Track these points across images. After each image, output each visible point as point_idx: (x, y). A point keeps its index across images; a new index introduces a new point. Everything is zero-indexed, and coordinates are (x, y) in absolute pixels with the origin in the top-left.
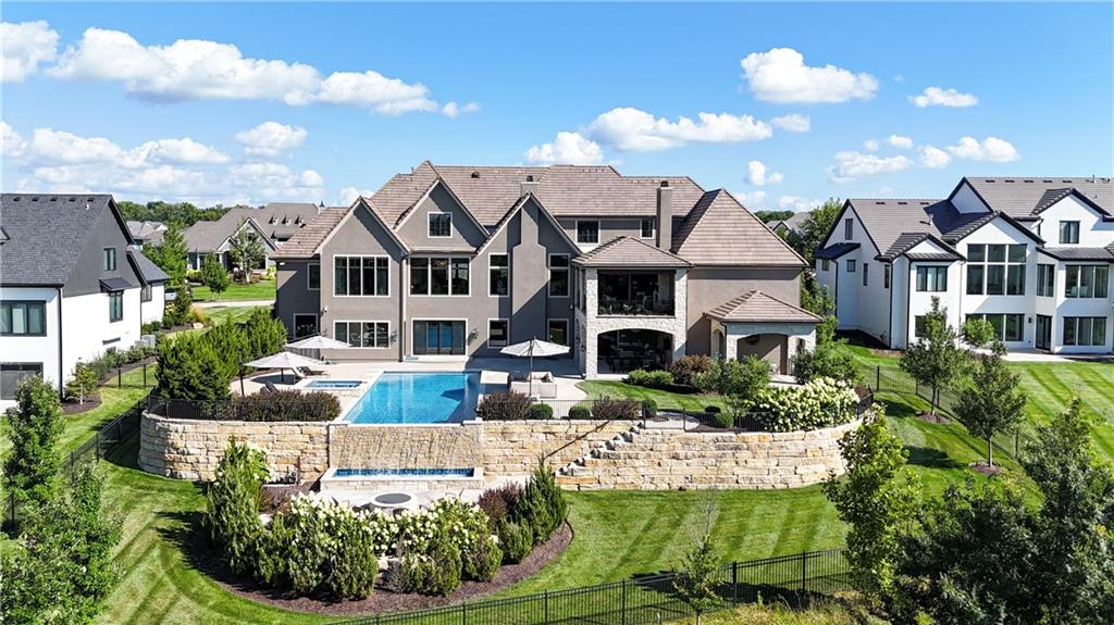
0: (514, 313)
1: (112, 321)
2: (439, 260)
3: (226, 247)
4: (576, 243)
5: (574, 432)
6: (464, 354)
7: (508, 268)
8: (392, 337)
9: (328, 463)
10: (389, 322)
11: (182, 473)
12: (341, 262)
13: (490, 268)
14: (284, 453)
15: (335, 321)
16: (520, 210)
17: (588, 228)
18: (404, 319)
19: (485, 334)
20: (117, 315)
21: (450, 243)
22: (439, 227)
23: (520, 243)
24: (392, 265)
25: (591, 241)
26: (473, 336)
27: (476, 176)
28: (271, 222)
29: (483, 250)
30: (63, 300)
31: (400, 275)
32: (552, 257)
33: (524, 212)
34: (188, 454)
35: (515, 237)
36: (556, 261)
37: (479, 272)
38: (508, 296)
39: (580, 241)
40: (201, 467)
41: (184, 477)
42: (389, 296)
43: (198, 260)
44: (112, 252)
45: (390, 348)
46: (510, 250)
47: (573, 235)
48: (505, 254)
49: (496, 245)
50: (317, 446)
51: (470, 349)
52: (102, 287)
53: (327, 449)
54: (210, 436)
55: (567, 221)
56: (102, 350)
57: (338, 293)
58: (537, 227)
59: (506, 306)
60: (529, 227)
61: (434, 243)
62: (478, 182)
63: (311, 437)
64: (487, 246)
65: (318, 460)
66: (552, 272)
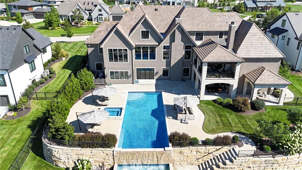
0: (171, 66)
1: (31, 72)
2: (145, 48)
3: (71, 14)
4: (195, 41)
5: (207, 151)
6: (154, 79)
7: (170, 50)
8: (130, 76)
9: (114, 163)
10: (129, 71)
11: (60, 165)
12: (110, 50)
13: (163, 50)
14: (97, 159)
15: (110, 71)
16: (175, 30)
17: (199, 35)
18: (134, 69)
19: (161, 73)
20: (33, 69)
21: (149, 41)
22: (145, 35)
23: (174, 42)
24: (129, 52)
25: (200, 40)
26: (157, 73)
27: (157, 10)
28: (84, 4)
29: (161, 45)
30: (9, 74)
31: (131, 54)
32: (185, 46)
33: (177, 31)
34: (61, 159)
35: (172, 40)
36: (187, 47)
37: (159, 51)
38: (169, 60)
39: (196, 40)
40: (67, 164)
41: (60, 166)
42: (128, 62)
43: (63, 17)
44: (27, 47)
45: (129, 79)
46: (171, 44)
47: (193, 38)
48: (169, 45)
49: (166, 42)
50: (110, 157)
51: (156, 77)
52: (25, 61)
53: (114, 158)
54: (68, 154)
55: (192, 33)
56: (30, 83)
57: (110, 61)
58: (181, 36)
59: (168, 63)
60: (178, 36)
61: (143, 41)
62: (157, 12)
63: (107, 155)
64: (162, 43)
65: (110, 162)
66: (185, 51)
